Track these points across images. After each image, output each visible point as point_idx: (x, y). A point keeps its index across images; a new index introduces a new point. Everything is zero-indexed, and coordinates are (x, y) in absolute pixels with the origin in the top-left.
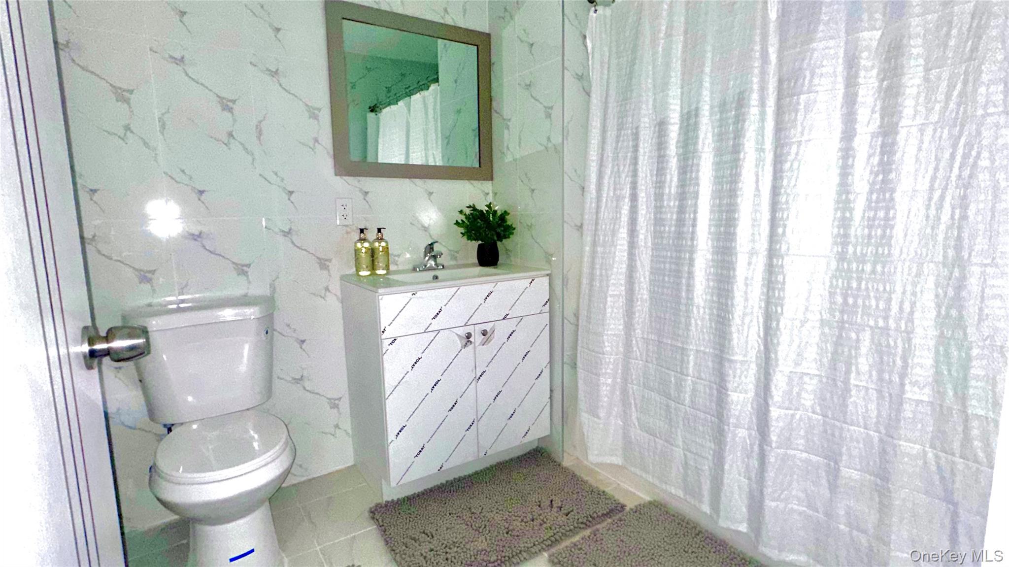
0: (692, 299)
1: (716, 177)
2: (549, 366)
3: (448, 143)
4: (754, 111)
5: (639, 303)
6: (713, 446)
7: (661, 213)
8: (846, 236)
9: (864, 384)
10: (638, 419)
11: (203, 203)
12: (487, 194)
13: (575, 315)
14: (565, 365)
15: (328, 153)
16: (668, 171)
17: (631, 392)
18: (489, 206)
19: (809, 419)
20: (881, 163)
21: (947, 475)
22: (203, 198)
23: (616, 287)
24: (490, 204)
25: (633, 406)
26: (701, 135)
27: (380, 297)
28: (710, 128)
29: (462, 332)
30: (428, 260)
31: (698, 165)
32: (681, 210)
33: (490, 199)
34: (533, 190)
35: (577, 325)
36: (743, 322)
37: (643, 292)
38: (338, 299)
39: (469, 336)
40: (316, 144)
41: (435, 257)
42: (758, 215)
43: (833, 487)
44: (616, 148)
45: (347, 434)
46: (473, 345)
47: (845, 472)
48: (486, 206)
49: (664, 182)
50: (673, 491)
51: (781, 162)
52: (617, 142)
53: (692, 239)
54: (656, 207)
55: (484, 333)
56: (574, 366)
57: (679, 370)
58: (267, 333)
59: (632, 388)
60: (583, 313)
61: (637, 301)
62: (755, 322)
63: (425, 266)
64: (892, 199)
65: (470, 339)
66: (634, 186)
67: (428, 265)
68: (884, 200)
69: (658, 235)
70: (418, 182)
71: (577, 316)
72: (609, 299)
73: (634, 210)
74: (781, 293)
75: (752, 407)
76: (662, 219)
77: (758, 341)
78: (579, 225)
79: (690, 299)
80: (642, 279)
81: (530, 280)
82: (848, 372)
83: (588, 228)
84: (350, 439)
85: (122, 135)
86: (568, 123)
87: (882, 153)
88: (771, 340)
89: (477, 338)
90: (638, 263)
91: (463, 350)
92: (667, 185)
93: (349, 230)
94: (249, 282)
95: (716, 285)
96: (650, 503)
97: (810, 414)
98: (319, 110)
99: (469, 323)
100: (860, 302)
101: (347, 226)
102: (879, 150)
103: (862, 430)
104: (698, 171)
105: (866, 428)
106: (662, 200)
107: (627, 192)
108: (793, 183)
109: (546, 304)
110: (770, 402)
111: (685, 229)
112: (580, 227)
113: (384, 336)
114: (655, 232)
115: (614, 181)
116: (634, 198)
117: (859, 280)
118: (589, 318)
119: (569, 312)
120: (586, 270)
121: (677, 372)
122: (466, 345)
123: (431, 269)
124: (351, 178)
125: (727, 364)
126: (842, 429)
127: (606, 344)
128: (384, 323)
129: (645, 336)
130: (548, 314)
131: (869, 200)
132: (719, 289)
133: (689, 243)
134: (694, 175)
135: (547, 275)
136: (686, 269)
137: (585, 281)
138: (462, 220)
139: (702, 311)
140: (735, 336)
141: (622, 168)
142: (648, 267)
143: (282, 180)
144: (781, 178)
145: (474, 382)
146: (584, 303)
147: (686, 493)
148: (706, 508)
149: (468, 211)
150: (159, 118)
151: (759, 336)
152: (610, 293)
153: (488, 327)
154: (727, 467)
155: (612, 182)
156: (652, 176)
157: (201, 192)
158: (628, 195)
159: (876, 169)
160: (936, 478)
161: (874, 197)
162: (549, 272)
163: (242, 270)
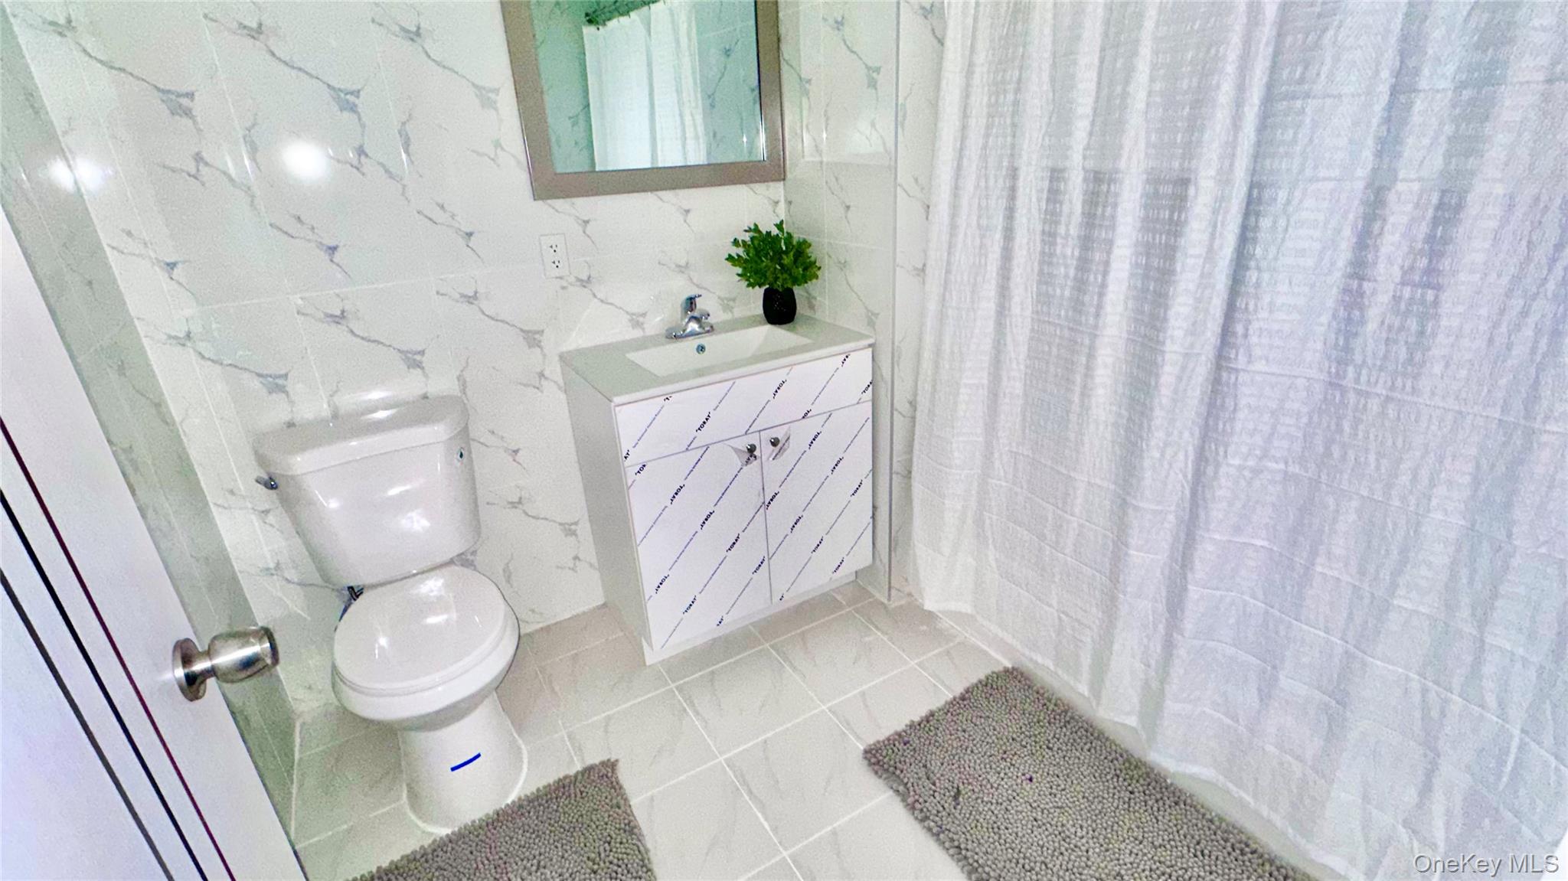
0: (1088, 409)
1: (1146, 219)
2: (871, 475)
3: (712, 106)
4: (1221, 116)
5: (1007, 400)
6: (1100, 615)
7: (1050, 264)
8: (1347, 349)
9: (1336, 574)
10: (996, 560)
11: (338, 265)
12: (777, 203)
13: (911, 403)
14: (894, 476)
15: (519, 162)
16: (1067, 196)
17: (988, 522)
18: (780, 226)
19: (1245, 604)
20: (1430, 238)
21: (1435, 714)
22: (337, 257)
23: (974, 375)
24: (782, 222)
25: (990, 542)
26: (1127, 142)
27: (617, 409)
28: (1143, 134)
29: (743, 444)
30: (688, 322)
31: (1117, 195)
32: (1083, 265)
33: (782, 213)
34: (848, 207)
35: (913, 418)
36: (1163, 455)
37: (1014, 385)
38: (560, 388)
39: (752, 450)
40: (499, 151)
41: (697, 320)
42: (1207, 292)
43: (1266, 695)
44: (985, 147)
45: (591, 565)
46: (758, 460)
47: (1284, 681)
48: (776, 225)
49: (1060, 214)
50: (1040, 660)
51: (1258, 214)
52: (987, 136)
53: (1097, 315)
54: (1043, 253)
55: (775, 443)
56: (908, 475)
57: (1060, 506)
58: (461, 456)
59: (990, 518)
60: (923, 402)
61: (1004, 397)
62: (1181, 456)
63: (684, 331)
64: (1436, 303)
65: (755, 453)
66: (1010, 213)
67: (688, 330)
68: (1423, 302)
69: (1044, 299)
70: (667, 195)
71: (913, 404)
72: (963, 390)
73: (1007, 255)
74: (1228, 427)
75: (1162, 573)
76: (1050, 275)
77: (1183, 486)
78: (920, 266)
79: (1085, 408)
80: (1014, 366)
81: (844, 356)
82: (1314, 553)
83: (935, 275)
84: (597, 575)
85: (193, 171)
86: (906, 99)
87: (1435, 222)
88: (1203, 492)
89: (765, 450)
90: (1009, 339)
91: (745, 468)
92: (1063, 219)
93: (565, 284)
94: (426, 376)
95: (1128, 393)
96: (1006, 671)
97: (1247, 598)
98: (496, 91)
99: (751, 430)
100: (1351, 455)
101: (561, 278)
102: (1430, 213)
103: (1322, 634)
104: (1115, 205)
105: (1327, 631)
106: (1053, 244)
107: (999, 221)
108: (1273, 250)
109: (867, 389)
110: (1190, 576)
111: (1087, 298)
112: (922, 271)
113: (628, 462)
114: (1039, 294)
115: (979, 204)
116: (1009, 234)
117: (1357, 422)
118: (931, 413)
119: (902, 404)
120: (929, 339)
121: (1058, 507)
122: (748, 461)
123: (693, 334)
124: (561, 201)
125: (1130, 511)
126: (1289, 626)
127: (956, 454)
128: (625, 445)
129: (1015, 450)
130: (870, 403)
131: (1396, 299)
132: (1132, 399)
133: (1091, 320)
134: (1109, 210)
135: (870, 346)
136: (1084, 360)
137: (927, 355)
138: (738, 255)
139: (1101, 428)
140: (1148, 474)
141: (992, 182)
142: (1023, 349)
143: (453, 216)
144: (1255, 240)
145: (762, 510)
146: (925, 387)
147: (1057, 665)
148: (1084, 689)
149: (747, 237)
150: (244, 137)
151: (1185, 476)
152: (965, 381)
153: (779, 434)
154: (1116, 647)
155: (976, 206)
156: (1039, 200)
157: (333, 249)
158: (1000, 228)
159: (1419, 246)
160: (1418, 714)
161: (1407, 292)
162: (871, 341)
163: (413, 360)
